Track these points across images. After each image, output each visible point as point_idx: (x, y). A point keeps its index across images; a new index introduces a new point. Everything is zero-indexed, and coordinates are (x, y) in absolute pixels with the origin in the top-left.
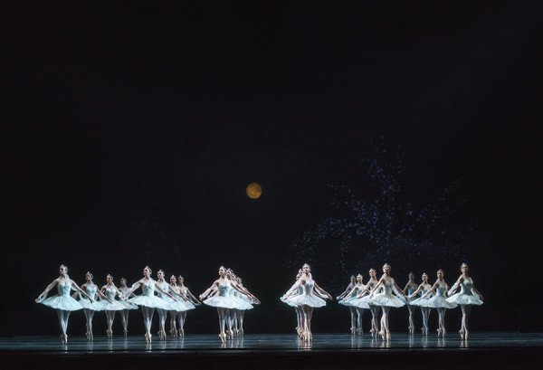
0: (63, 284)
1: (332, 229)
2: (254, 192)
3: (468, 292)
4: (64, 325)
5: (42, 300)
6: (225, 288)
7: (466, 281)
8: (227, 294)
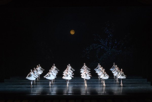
0: (32, 74)
1: (94, 47)
2: (72, 33)
3: (122, 75)
4: (32, 83)
5: (27, 78)
6: (68, 75)
7: (122, 73)
8: (68, 76)
